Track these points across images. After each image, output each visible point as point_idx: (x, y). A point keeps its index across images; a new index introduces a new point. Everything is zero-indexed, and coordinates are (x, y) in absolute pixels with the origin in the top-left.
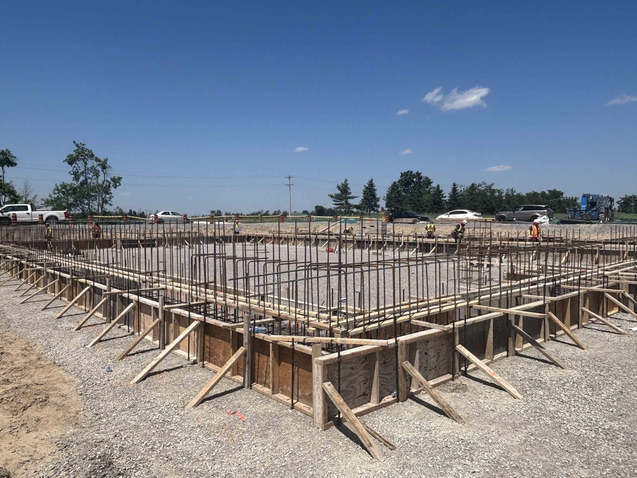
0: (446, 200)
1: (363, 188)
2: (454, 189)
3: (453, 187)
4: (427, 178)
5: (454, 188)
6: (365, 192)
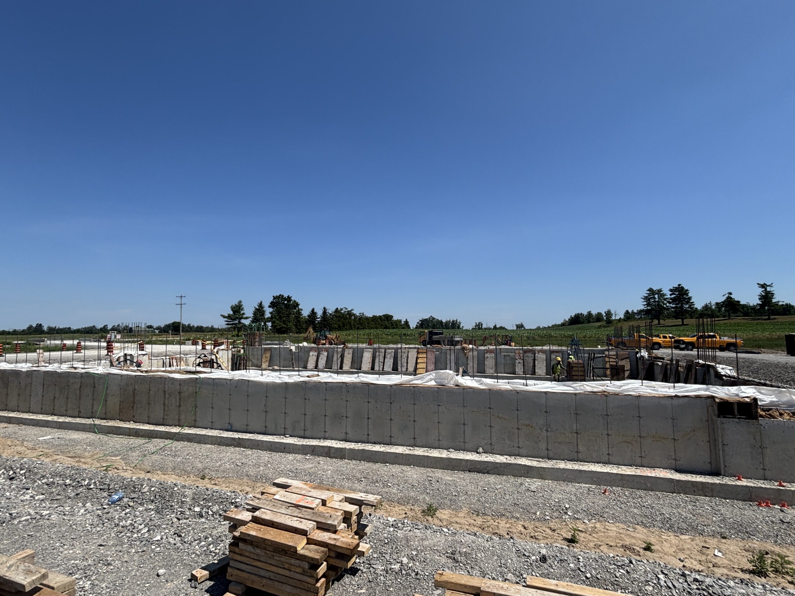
0: (318, 321)
1: (254, 309)
3: (323, 309)
5: (325, 311)
6: (255, 314)
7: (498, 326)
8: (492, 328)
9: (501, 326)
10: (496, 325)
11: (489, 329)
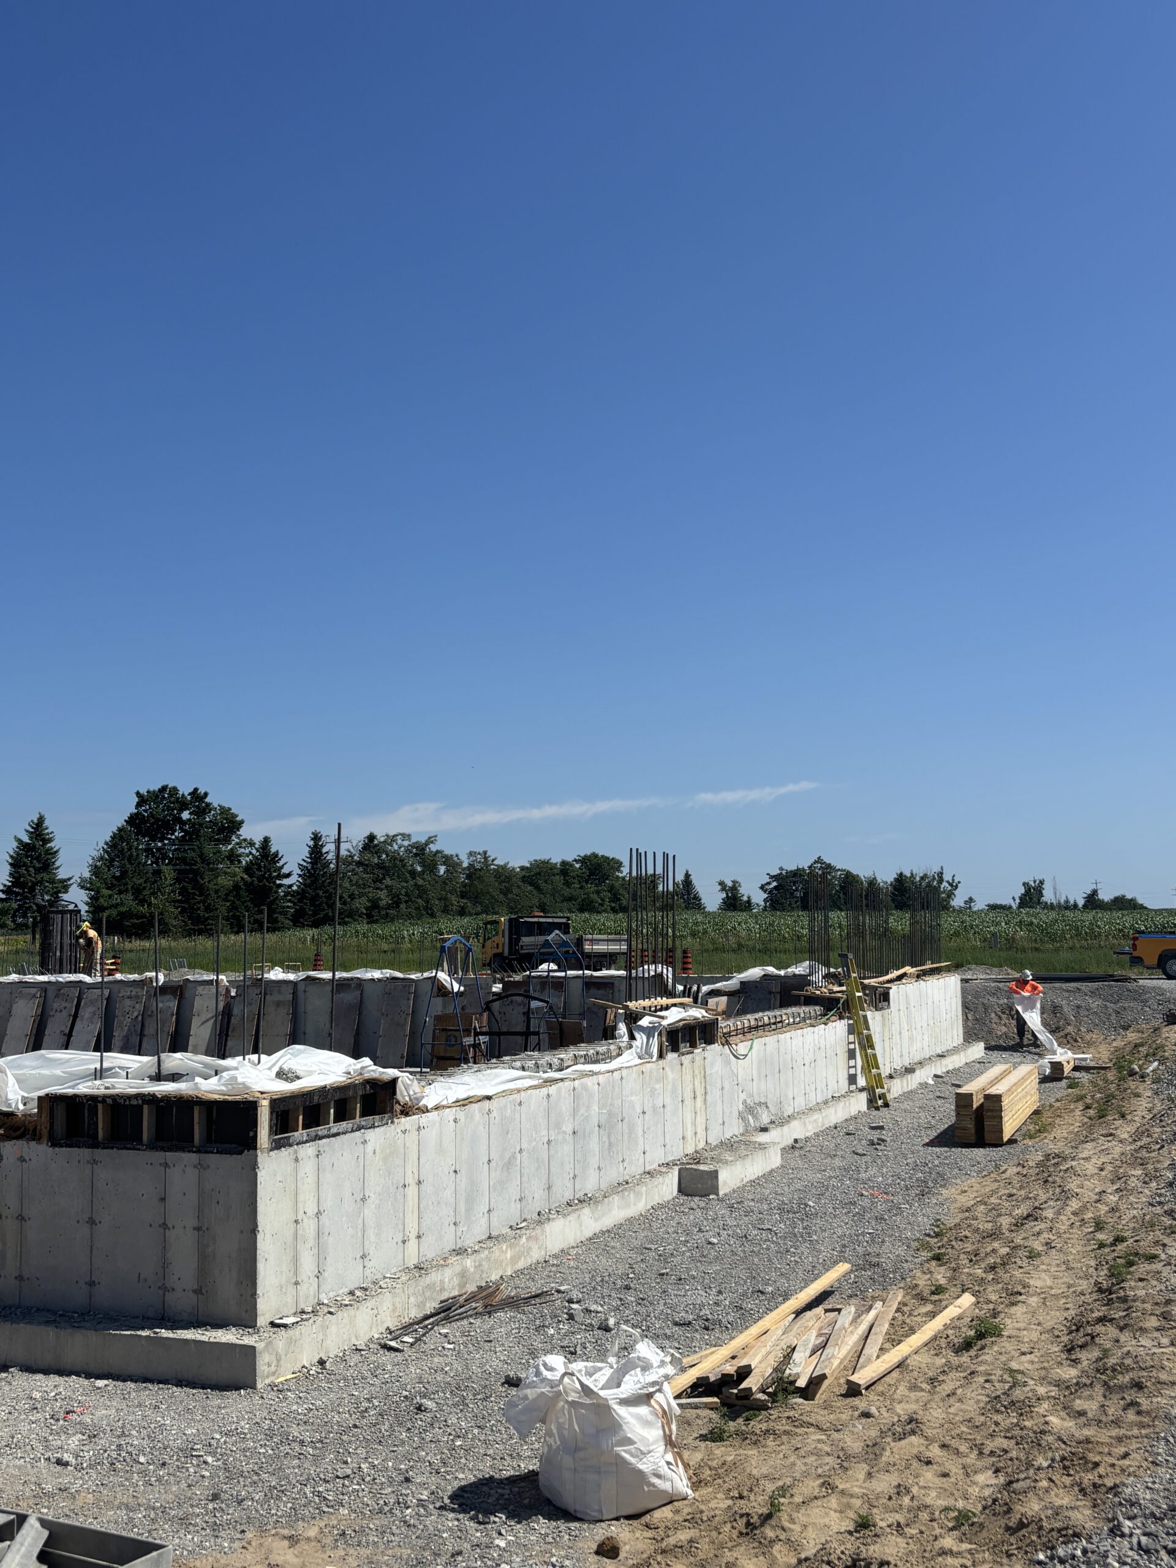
0: (290, 886)
2: (316, 851)
3: (311, 843)
4: (225, 811)
5: (316, 845)
6: (16, 861)
7: (1105, 896)
8: (1081, 903)
9: (1118, 894)
10: (1095, 892)
11: (1067, 908)
